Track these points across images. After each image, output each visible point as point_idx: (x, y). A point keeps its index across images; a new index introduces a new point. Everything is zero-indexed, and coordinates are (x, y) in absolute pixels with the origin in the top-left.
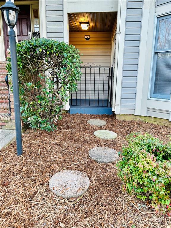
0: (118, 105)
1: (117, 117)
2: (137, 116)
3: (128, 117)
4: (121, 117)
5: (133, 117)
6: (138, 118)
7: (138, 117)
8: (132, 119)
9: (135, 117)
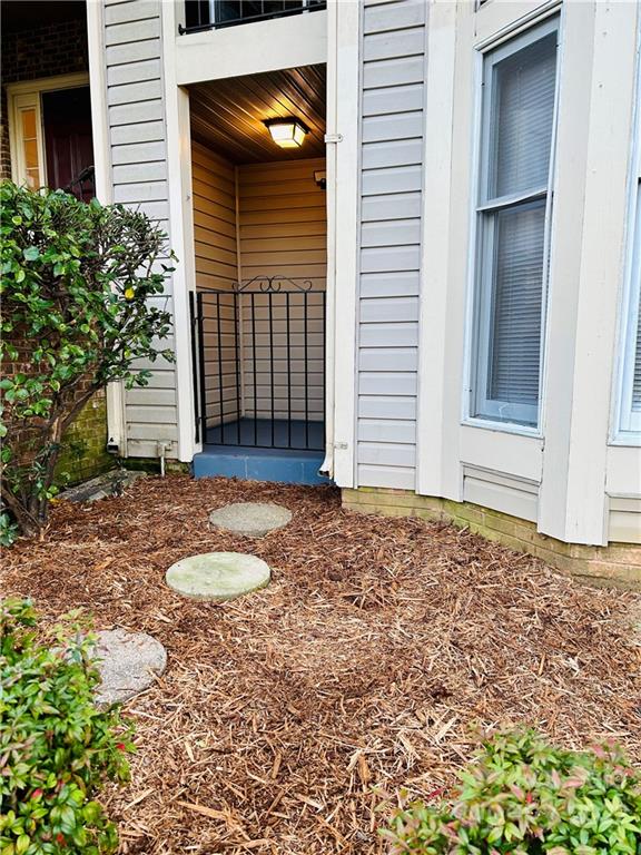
0: (344, 446)
1: (343, 498)
2: (427, 500)
3: (389, 499)
4: (364, 498)
5: (411, 501)
6: (436, 510)
7: (432, 501)
8: (408, 513)
9: (420, 503)
